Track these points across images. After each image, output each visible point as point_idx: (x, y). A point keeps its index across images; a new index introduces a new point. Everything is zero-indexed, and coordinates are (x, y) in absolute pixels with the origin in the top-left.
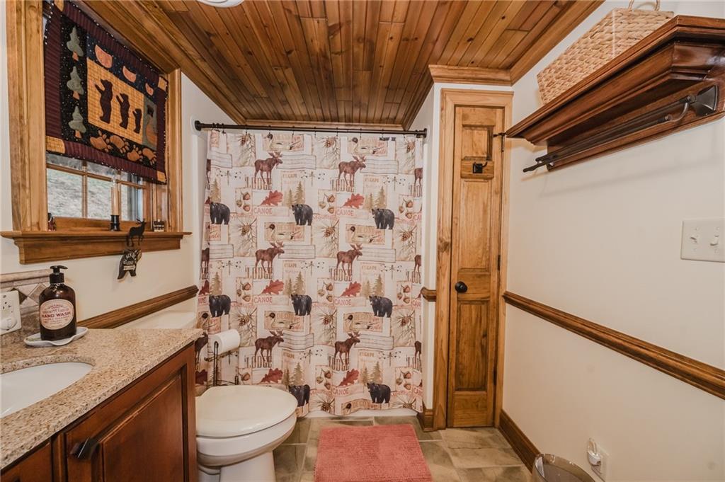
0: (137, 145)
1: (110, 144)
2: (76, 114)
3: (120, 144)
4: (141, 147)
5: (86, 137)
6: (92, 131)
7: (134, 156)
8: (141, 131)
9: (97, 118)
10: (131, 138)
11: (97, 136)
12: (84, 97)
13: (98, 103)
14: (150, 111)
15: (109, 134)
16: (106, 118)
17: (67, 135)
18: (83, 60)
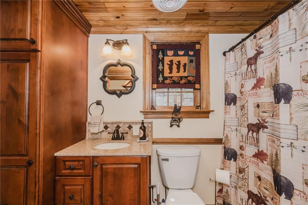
0: (184, 77)
1: (172, 80)
2: (161, 76)
3: (176, 79)
4: (186, 77)
5: (163, 81)
6: (165, 78)
7: (183, 81)
8: (186, 71)
9: (168, 73)
10: (181, 75)
11: (167, 79)
12: (163, 70)
13: (168, 69)
14: (191, 61)
15: (171, 77)
16: (171, 72)
17: (158, 82)
18: (163, 59)
